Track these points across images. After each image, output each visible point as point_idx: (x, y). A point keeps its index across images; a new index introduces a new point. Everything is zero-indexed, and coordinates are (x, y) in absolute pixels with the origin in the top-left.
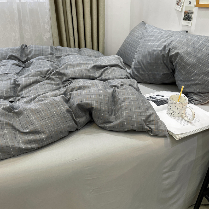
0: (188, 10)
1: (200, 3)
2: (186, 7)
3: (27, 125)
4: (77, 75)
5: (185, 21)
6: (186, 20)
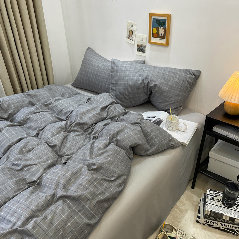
0: (140, 44)
1: (152, 41)
2: (138, 41)
3: (112, 175)
4: (94, 120)
5: (138, 52)
6: (140, 51)
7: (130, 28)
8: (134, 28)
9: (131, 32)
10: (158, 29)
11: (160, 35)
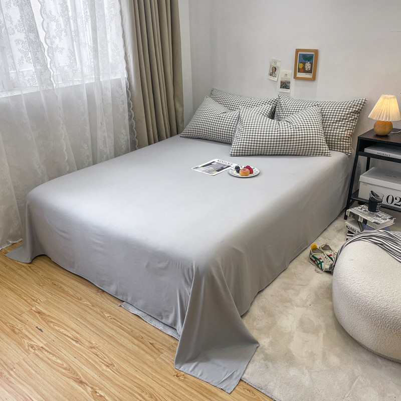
0: (284, 80)
1: (297, 76)
2: (282, 78)
6: (283, 88)
7: (273, 65)
8: (278, 64)
9: (274, 68)
10: (304, 64)
11: (307, 70)
